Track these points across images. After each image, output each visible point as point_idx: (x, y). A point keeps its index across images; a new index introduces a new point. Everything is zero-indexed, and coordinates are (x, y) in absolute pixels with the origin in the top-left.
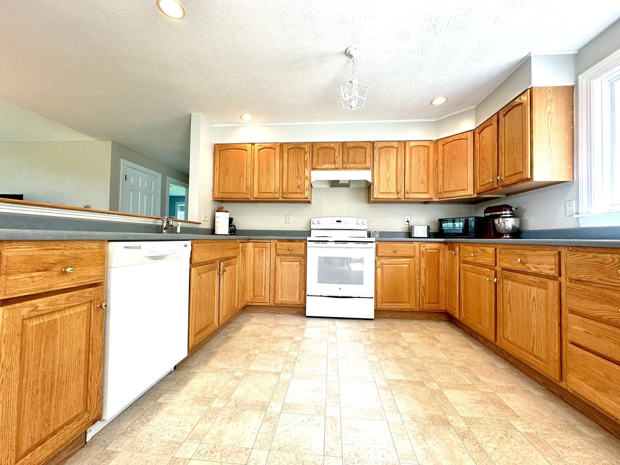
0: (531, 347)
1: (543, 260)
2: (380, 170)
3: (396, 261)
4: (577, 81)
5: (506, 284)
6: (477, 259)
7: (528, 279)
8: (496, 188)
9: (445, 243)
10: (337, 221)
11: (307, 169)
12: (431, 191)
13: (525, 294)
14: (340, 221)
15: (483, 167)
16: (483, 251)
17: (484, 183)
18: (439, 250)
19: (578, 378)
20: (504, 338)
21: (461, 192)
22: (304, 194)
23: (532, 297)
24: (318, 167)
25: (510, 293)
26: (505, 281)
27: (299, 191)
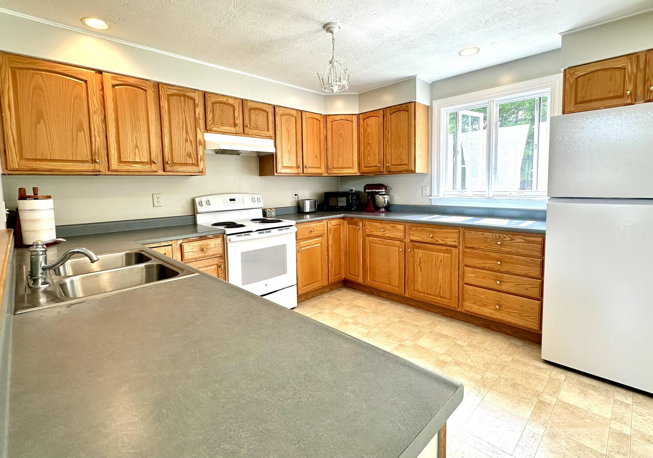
0: (438, 292)
1: (448, 235)
2: (282, 140)
3: (311, 242)
4: (432, 104)
5: (417, 252)
6: (385, 234)
7: (437, 248)
8: (382, 172)
9: (343, 218)
10: (231, 200)
11: (200, 129)
12: (323, 167)
13: (434, 258)
14: (234, 200)
15: (369, 151)
16: (393, 227)
17: (369, 165)
18: (340, 225)
19: (470, 303)
20: (414, 290)
21: (348, 169)
22: (198, 165)
23: (439, 260)
24: (214, 129)
25: (420, 258)
26: (415, 250)
27: (190, 161)
